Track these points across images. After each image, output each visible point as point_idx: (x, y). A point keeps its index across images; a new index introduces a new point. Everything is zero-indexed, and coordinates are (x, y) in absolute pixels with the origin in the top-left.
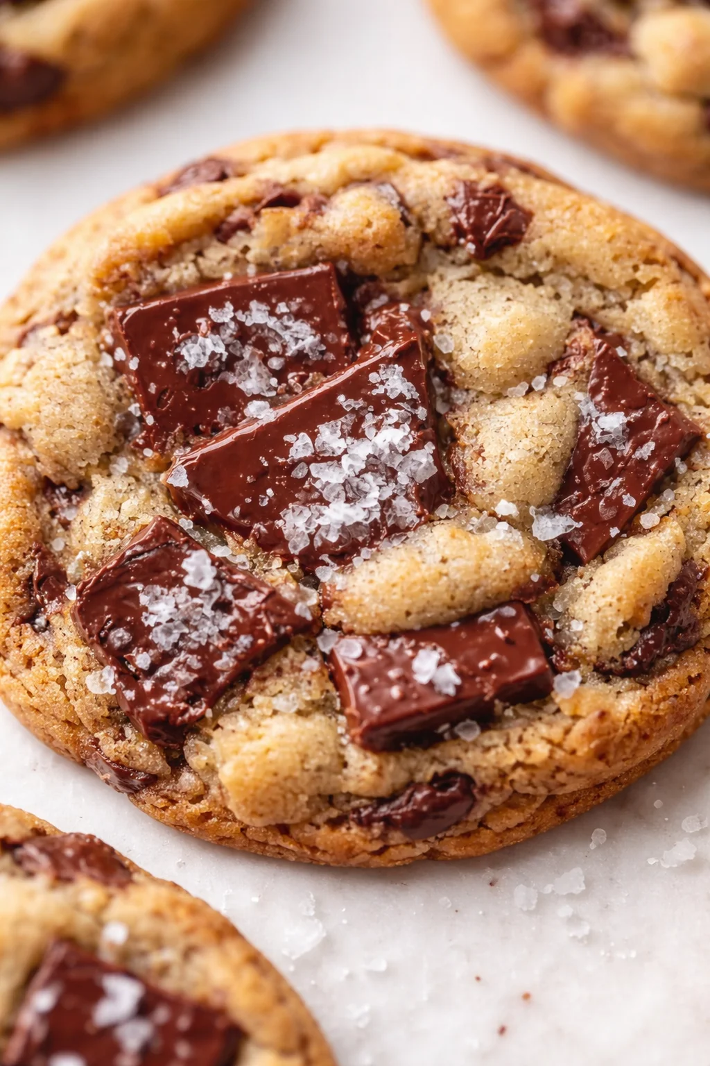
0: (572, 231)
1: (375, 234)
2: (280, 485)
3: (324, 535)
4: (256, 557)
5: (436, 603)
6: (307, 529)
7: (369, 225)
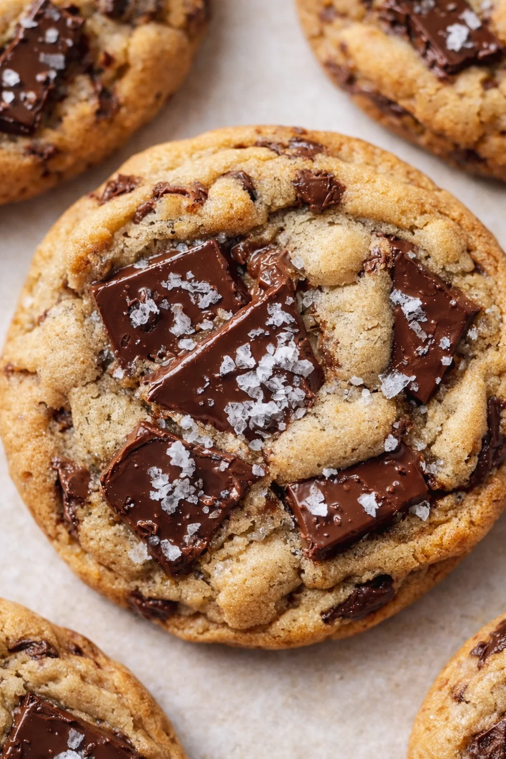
0: (372, 196)
1: (236, 213)
2: (219, 391)
3: (255, 422)
4: (215, 435)
5: (335, 457)
6: (243, 417)
7: (232, 207)
